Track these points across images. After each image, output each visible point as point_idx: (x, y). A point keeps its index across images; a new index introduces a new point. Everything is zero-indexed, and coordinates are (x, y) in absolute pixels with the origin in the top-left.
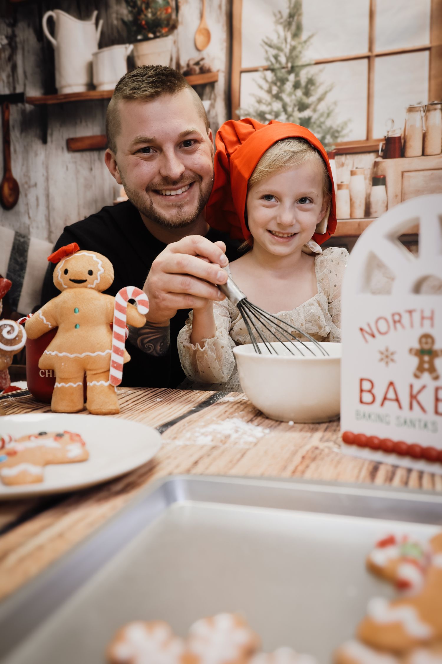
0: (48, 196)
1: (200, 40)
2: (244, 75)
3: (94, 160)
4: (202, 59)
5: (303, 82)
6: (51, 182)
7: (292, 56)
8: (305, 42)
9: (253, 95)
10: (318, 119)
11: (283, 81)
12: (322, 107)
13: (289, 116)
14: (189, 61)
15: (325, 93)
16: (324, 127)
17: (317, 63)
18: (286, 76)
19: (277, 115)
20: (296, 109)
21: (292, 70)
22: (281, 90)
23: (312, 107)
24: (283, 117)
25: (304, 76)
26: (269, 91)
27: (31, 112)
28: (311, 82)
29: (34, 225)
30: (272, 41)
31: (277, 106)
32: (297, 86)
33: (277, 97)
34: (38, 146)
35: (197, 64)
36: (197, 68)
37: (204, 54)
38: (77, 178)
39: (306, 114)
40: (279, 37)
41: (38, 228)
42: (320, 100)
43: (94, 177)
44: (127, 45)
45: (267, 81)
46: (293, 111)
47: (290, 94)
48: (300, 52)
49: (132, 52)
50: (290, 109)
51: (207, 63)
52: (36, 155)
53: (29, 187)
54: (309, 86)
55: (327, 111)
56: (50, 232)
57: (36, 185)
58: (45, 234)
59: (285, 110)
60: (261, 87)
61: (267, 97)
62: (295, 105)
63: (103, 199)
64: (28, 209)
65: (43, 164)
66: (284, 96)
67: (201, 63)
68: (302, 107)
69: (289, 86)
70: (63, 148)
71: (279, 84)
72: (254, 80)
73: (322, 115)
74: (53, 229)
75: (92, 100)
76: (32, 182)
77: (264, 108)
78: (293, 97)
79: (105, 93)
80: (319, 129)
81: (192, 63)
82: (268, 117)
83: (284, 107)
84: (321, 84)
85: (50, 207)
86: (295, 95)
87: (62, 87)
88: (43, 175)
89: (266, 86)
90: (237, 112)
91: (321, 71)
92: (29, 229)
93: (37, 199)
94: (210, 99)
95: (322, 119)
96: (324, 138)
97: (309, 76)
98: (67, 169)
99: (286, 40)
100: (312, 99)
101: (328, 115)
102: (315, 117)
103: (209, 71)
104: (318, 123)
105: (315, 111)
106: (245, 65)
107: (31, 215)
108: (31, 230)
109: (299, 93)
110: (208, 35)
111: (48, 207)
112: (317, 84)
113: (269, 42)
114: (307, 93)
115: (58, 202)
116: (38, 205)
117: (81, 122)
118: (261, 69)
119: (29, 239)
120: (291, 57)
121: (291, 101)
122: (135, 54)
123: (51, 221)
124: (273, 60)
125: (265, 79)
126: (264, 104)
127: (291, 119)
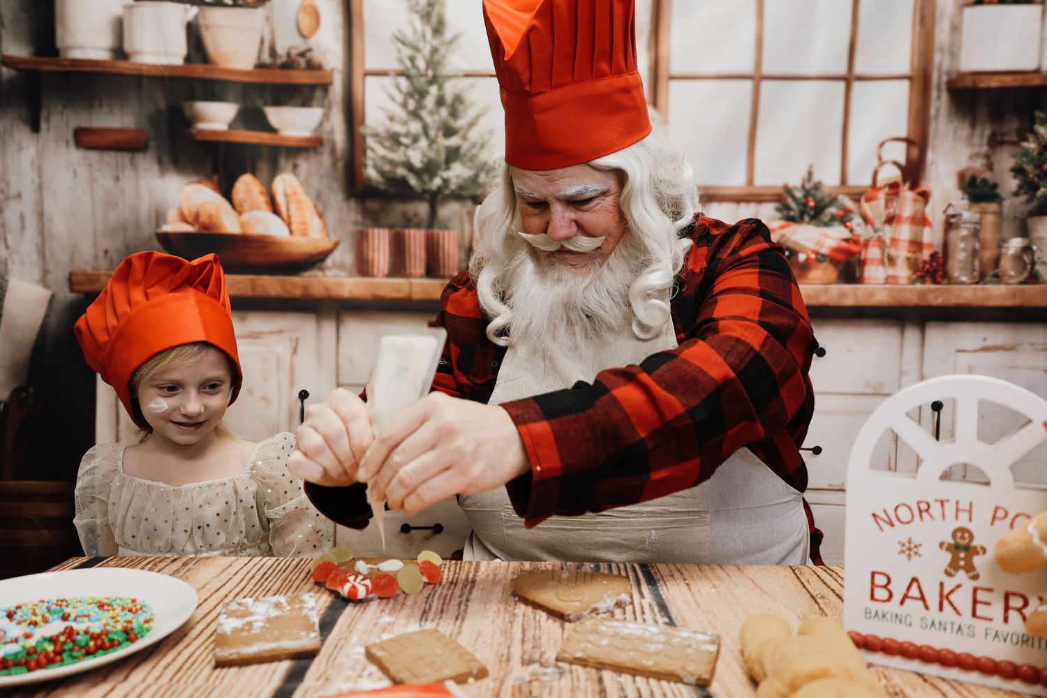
0: (41, 214)
1: (306, 22)
2: (369, 79)
3: (123, 165)
4: (310, 50)
5: (449, 97)
6: (46, 194)
7: (434, 62)
8: (450, 42)
9: (382, 109)
10: (469, 150)
11: (422, 94)
12: (474, 135)
13: (432, 142)
14: (290, 49)
15: (477, 118)
16: (477, 162)
17: (467, 75)
18: (425, 86)
19: (415, 139)
20: (441, 133)
21: (434, 80)
22: (420, 105)
23: (462, 133)
24: (423, 143)
25: (450, 89)
26: (404, 105)
27: (11, 80)
28: (458, 99)
29: (16, 258)
30: (405, 36)
31: (415, 127)
32: (440, 102)
33: (415, 114)
34: (22, 134)
35: (302, 55)
36: (302, 61)
37: (313, 42)
38: (92, 190)
39: (454, 141)
40: (415, 31)
41: (22, 263)
42: (472, 124)
43: (123, 192)
44: (188, 6)
45: (400, 91)
46: (437, 136)
47: (432, 113)
48: (444, 57)
49: (196, 17)
50: (432, 133)
51: (316, 56)
52: (20, 149)
53: (8, 198)
54: (457, 105)
55: (480, 141)
56: (45, 272)
57: (19, 196)
58: (37, 274)
59: (426, 133)
60: (393, 99)
61: (401, 113)
62: (439, 129)
63: (138, 226)
64: (5, 233)
65: (32, 163)
66: (425, 114)
67: (309, 55)
68: (449, 132)
69: (430, 101)
70: (67, 142)
71: (417, 96)
72: (383, 87)
73: (474, 145)
74: (50, 266)
75: (121, 75)
76: (13, 191)
77: (397, 128)
78: (436, 117)
79: (144, 68)
80: (469, 164)
81: (294, 52)
82: (404, 140)
83: (425, 128)
84: (473, 104)
85: (46, 232)
86: (439, 115)
87: (68, 48)
88: (33, 182)
89: (400, 98)
90: (361, 130)
91: (472, 86)
92: (6, 265)
93: (22, 218)
94: (322, 106)
95: (474, 151)
96: (476, 176)
97: (457, 92)
98: (75, 174)
99: (424, 36)
100: (460, 123)
101: (482, 146)
102: (465, 147)
103: (319, 68)
104: (469, 155)
105: (464, 138)
106: (371, 64)
107: (10, 242)
108: (10, 266)
109: (444, 112)
110: (316, 16)
111: (41, 232)
112: (467, 103)
113: (400, 36)
114: (454, 114)
115: (59, 225)
116: (23, 228)
117: (101, 105)
118: (392, 73)
119: (7, 281)
120: (431, 63)
121: (434, 122)
122: (201, 22)
123: (48, 254)
124: (408, 63)
125: (398, 87)
126: (399, 122)
127: (435, 146)
